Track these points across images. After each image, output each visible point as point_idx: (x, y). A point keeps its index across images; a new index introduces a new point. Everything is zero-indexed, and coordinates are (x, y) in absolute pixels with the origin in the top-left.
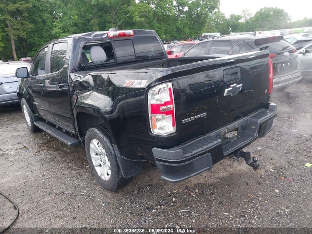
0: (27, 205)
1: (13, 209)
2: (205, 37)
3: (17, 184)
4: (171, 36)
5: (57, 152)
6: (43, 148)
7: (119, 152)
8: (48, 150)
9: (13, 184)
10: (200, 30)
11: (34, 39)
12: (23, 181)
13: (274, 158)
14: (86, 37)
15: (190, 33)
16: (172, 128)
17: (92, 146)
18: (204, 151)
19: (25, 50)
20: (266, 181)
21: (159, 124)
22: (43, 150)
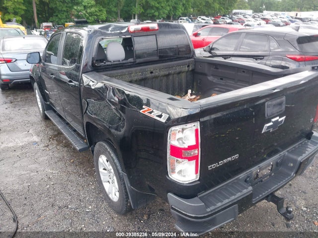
0: (27, 218)
1: (12, 221)
2: (235, 14)
3: (21, 188)
4: (199, 11)
5: (66, 149)
6: (53, 142)
7: (128, 183)
8: (58, 145)
9: (16, 187)
10: (231, 6)
11: (56, 4)
12: (27, 184)
13: (307, 192)
14: (102, 31)
15: (220, 9)
16: (195, 175)
17: (100, 160)
18: (230, 203)
19: (47, 15)
20: (296, 223)
21: (178, 167)
22: (52, 144)
